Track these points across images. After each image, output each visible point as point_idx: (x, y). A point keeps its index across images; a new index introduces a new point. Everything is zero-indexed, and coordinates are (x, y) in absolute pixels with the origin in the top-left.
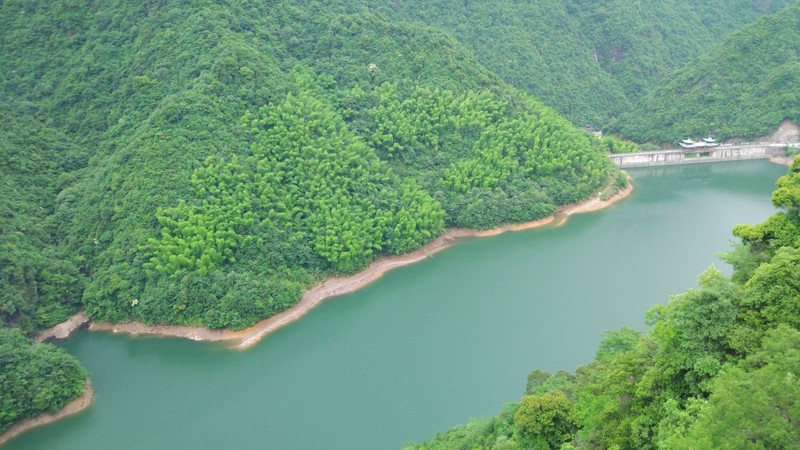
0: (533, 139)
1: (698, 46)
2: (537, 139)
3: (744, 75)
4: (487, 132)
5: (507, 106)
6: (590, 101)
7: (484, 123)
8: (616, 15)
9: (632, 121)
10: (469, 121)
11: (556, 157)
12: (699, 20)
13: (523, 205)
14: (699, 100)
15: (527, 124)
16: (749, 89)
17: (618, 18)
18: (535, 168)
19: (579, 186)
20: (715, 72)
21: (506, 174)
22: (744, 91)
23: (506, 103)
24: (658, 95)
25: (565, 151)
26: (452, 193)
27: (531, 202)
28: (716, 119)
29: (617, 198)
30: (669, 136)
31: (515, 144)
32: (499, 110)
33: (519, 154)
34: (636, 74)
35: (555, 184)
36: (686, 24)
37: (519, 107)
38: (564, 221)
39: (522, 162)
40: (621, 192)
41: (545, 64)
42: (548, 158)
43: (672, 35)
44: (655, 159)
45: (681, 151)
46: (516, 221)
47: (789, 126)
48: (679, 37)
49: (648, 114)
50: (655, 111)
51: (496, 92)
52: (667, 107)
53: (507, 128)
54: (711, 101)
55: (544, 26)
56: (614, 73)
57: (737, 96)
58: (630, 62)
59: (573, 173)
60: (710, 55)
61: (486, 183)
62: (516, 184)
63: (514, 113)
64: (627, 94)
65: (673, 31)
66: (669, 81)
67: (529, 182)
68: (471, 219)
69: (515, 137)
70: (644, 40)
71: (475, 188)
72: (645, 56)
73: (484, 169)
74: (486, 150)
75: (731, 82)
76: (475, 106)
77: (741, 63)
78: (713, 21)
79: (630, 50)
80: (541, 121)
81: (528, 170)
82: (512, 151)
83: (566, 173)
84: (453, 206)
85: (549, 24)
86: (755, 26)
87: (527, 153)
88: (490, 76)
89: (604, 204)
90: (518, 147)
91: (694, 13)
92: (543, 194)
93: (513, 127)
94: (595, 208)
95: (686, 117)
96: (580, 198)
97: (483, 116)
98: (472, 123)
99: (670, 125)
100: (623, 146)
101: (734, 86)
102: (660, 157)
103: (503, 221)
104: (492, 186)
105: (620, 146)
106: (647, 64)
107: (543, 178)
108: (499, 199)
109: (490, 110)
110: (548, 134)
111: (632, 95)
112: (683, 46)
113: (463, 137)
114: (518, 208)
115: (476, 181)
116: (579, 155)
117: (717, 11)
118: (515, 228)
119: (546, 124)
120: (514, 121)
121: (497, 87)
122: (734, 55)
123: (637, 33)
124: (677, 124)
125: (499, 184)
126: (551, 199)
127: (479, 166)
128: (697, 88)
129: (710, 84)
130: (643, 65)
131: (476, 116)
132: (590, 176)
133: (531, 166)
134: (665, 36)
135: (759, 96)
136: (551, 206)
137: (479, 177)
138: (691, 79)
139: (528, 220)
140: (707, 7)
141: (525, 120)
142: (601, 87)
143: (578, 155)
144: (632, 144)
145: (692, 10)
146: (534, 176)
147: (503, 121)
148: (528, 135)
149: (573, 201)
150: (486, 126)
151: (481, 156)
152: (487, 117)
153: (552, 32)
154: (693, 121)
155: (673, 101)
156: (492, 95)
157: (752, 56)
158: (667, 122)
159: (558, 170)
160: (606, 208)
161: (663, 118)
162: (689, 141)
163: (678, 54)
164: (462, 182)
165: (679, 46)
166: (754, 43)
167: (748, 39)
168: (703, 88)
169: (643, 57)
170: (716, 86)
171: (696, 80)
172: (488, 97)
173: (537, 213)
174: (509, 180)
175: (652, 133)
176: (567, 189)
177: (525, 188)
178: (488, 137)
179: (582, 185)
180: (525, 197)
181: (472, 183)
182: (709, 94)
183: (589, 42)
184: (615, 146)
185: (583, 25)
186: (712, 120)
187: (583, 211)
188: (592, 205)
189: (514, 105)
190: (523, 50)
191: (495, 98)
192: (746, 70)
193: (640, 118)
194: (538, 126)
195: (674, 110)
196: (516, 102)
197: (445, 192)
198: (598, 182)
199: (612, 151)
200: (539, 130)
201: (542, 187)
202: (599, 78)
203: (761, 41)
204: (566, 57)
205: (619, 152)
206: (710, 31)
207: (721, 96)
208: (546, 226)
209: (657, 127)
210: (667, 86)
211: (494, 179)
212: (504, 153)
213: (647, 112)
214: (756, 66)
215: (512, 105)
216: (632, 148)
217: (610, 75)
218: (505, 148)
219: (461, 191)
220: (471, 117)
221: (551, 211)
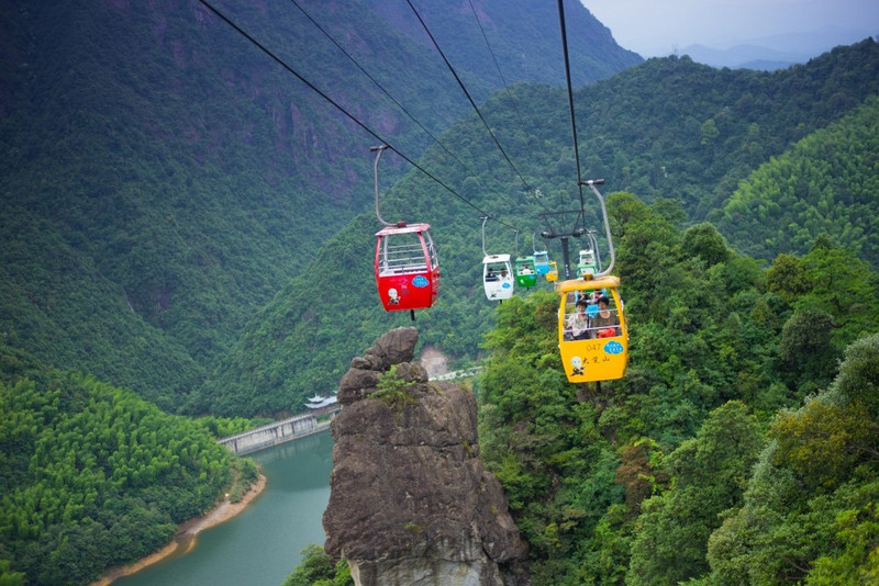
0: (113, 436)
1: (274, 268)
2: (121, 435)
3: (357, 298)
4: (45, 439)
5: (60, 396)
6: (144, 375)
7: (35, 428)
8: (146, 240)
9: (223, 391)
10: (11, 428)
11: (155, 455)
12: (265, 231)
13: (131, 534)
14: (309, 342)
15: (99, 416)
16: (368, 315)
17: (150, 243)
18: (129, 476)
19: (199, 490)
20: (319, 300)
21: (92, 495)
22: (363, 319)
23: (58, 391)
24: (249, 346)
25: (165, 445)
26: (18, 543)
27: (141, 526)
28: (339, 363)
29: (251, 495)
30: (283, 402)
31: (90, 448)
32: (50, 404)
33: (101, 462)
34: (198, 322)
35: (165, 494)
36: (247, 238)
37: (77, 394)
38: (192, 543)
39: (109, 471)
40: (254, 487)
41: (61, 331)
42: (144, 459)
43: (233, 258)
44: (280, 434)
45: (310, 415)
46: (127, 561)
47: (432, 353)
48: (243, 259)
49: (244, 376)
50: (252, 369)
51: (36, 378)
52: (268, 360)
53: (71, 428)
54: (325, 340)
55: (43, 272)
56: (165, 326)
57: (356, 327)
58: (185, 306)
59: (185, 474)
60: (306, 277)
61: (67, 513)
62: (110, 507)
63: (74, 404)
64: (193, 356)
65: (234, 251)
66: (258, 324)
67: (128, 499)
68: (61, 573)
69: (87, 438)
70: (196, 271)
71: (52, 527)
72: (204, 295)
73: (58, 496)
74: (51, 465)
75: (343, 309)
76: (12, 405)
77: (349, 282)
78: (283, 229)
79: (180, 289)
80: (118, 407)
81: (120, 482)
82: (90, 460)
83: (175, 475)
84: (27, 560)
85: (50, 267)
86: (352, 231)
87: (112, 458)
88: (19, 357)
89: (238, 508)
90: (96, 452)
91: (254, 220)
92: (153, 512)
93: (80, 424)
94: (229, 516)
95: (298, 370)
96: (204, 506)
97: (30, 417)
98: (18, 430)
99: (279, 384)
100: (231, 425)
101: (349, 314)
102: (286, 429)
103: (109, 566)
104: (75, 517)
105: (226, 425)
106: (210, 306)
107: (145, 491)
108: (94, 534)
109: (36, 407)
110: (133, 425)
111: (200, 355)
112: (252, 270)
113: (8, 455)
114: (127, 540)
115: (51, 515)
116: (186, 444)
117: (285, 213)
118: (128, 571)
119: (125, 411)
120: (79, 416)
121: (36, 372)
122: (337, 273)
123: (182, 263)
124: (288, 381)
125: (86, 513)
126: (167, 516)
127: (49, 492)
128: (301, 326)
129: (317, 317)
130: (204, 309)
131: (19, 419)
132: (208, 471)
133: (123, 475)
134: (223, 260)
135: (385, 322)
136: (171, 526)
137: (54, 507)
138: (289, 315)
139: (144, 555)
140: (269, 210)
141: (93, 411)
142: (154, 352)
143: (183, 446)
144: (240, 421)
145: (250, 217)
146: (130, 490)
147: (60, 420)
148: (107, 431)
149: (197, 514)
150: (39, 430)
151: (45, 476)
152: (36, 418)
153: (58, 278)
154: (308, 372)
155: (273, 350)
156: (33, 383)
157: (359, 270)
158: (275, 381)
159: (163, 473)
160: (241, 512)
161: (267, 378)
162: (317, 399)
163: (249, 283)
164: (31, 522)
165: (248, 272)
166: (357, 252)
167: (348, 249)
168: (310, 324)
169: (202, 297)
170: (325, 319)
171: (296, 315)
172: (28, 388)
173: (154, 541)
174: (99, 503)
175: (257, 402)
176: (184, 497)
177: (125, 509)
178: (48, 447)
179: (202, 487)
180: (131, 522)
181: (45, 519)
182: (320, 332)
183: (115, 285)
184: (220, 428)
185: (97, 261)
186: (334, 366)
187: (212, 525)
188: (223, 512)
189: (70, 393)
190: (21, 314)
191: (37, 389)
192: (357, 290)
193: (234, 384)
194: (115, 416)
195: (278, 363)
196: (71, 388)
197: (5, 544)
198: (222, 479)
199: (218, 435)
200: (119, 421)
201: (147, 502)
202: (147, 337)
203: (366, 249)
204: (89, 315)
205: (228, 435)
206: (283, 244)
207: (337, 331)
208: (170, 556)
209: (262, 391)
210: (259, 332)
211: (77, 506)
212: (79, 465)
213: (240, 374)
214: (368, 282)
215: (66, 393)
216: (243, 426)
217: (160, 330)
218: (78, 458)
219: (31, 537)
220: (13, 422)
221: (172, 533)
